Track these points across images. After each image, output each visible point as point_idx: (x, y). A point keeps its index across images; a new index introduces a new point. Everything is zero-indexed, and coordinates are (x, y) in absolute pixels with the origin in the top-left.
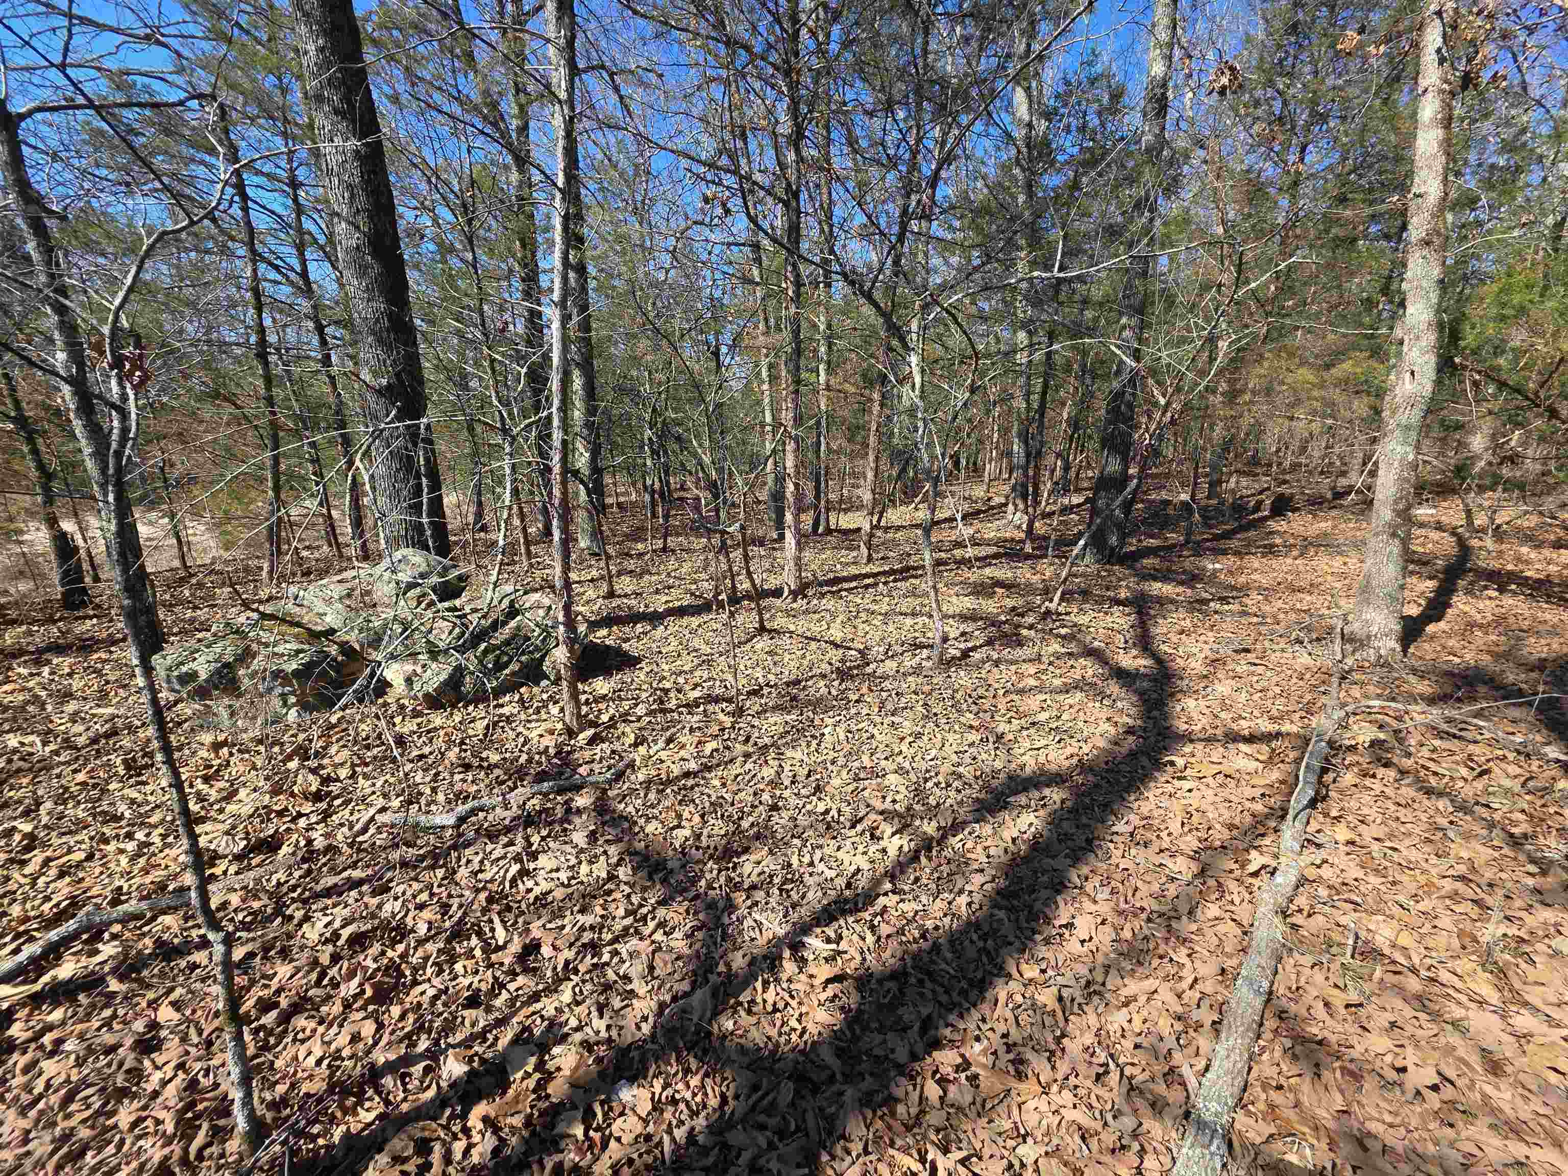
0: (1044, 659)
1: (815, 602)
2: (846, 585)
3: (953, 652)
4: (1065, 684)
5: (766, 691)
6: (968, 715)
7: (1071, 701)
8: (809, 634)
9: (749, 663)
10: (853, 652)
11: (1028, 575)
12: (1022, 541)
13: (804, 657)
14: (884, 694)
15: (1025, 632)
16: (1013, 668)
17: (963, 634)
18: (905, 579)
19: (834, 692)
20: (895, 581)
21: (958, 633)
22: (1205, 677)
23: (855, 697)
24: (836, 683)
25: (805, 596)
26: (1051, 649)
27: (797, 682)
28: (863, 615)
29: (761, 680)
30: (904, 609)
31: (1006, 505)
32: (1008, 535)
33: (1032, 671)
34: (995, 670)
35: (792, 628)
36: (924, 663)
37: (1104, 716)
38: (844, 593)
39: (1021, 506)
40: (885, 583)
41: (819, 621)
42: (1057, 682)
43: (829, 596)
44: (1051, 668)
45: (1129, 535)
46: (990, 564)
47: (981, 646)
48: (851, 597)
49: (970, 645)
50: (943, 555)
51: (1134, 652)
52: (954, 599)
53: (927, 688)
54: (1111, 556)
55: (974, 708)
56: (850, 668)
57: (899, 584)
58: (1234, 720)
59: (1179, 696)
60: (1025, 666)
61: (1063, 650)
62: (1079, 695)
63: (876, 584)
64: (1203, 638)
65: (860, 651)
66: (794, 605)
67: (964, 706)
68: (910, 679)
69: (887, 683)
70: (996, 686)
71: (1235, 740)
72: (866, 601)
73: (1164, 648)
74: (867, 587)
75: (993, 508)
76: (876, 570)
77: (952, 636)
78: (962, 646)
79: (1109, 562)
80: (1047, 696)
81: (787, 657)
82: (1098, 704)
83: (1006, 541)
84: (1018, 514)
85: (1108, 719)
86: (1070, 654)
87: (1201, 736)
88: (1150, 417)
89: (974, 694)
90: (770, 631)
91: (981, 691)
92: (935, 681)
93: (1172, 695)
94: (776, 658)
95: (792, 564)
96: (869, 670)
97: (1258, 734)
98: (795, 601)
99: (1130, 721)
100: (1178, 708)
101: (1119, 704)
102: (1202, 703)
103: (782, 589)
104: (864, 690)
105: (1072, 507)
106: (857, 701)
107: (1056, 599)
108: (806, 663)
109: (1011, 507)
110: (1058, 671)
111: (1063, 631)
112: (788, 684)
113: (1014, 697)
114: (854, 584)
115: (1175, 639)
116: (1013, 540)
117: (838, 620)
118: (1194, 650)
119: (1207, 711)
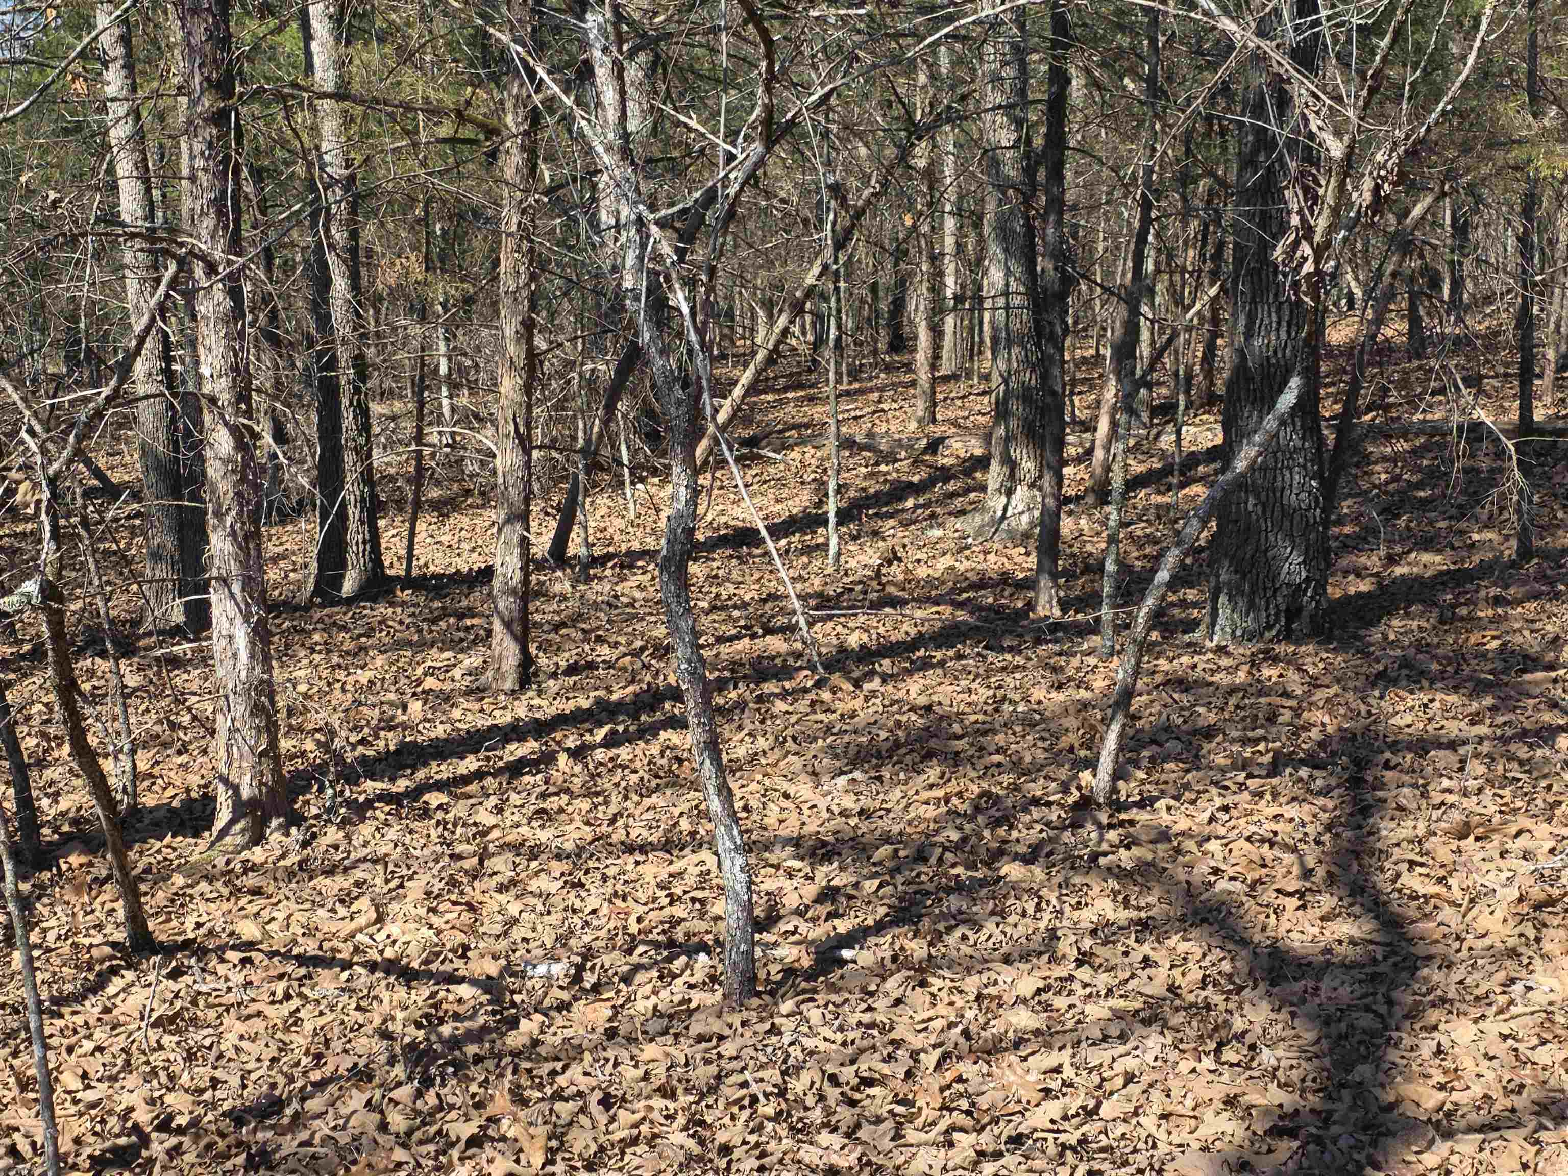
0: (1065, 946)
1: (332, 834)
2: (442, 770)
3: (788, 952)
4: (1118, 1015)
5: (159, 1146)
6: (825, 1138)
7: (1130, 1063)
8: (310, 947)
9: (95, 1066)
10: (464, 991)
11: (1038, 694)
12: (1029, 584)
13: (294, 1021)
14: (565, 1109)
15: (1012, 870)
16: (972, 984)
17: (828, 894)
18: (646, 733)
19: (397, 1121)
20: (611, 742)
21: (810, 891)
22: (1513, 953)
23: (469, 1129)
24: (404, 1093)
25: (295, 819)
26: (1087, 917)
27: (275, 1105)
28: (501, 864)
29: (143, 1116)
30: (639, 832)
31: (982, 463)
32: (993, 564)
33: (1027, 986)
34: (919, 997)
35: (249, 930)
36: (697, 998)
37: (1218, 1092)
38: (434, 799)
39: (1028, 466)
40: (578, 754)
41: (346, 899)
42: (1096, 1011)
43: (381, 811)
44: (1084, 973)
45: (1351, 545)
46: (925, 665)
47: (880, 928)
48: (460, 809)
49: (843, 926)
50: (776, 644)
51: (1327, 901)
52: (803, 789)
53: (703, 1074)
54: (1293, 613)
55: (845, 1114)
56: (455, 1043)
57: (624, 753)
59: (1434, 1015)
60: (1006, 974)
61: (1123, 915)
62: (1154, 1042)
63: (548, 759)
64: (1523, 842)
65: (488, 985)
66: (257, 854)
67: (816, 1116)
68: (650, 1051)
69: (575, 1071)
70: (917, 1042)
72: (510, 817)
73: (1413, 882)
74: (516, 769)
75: (945, 474)
76: (547, 708)
77: (791, 901)
78: (818, 932)
79: (1288, 635)
80: (1064, 1057)
81: (233, 1028)
82: (1208, 1063)
83: (982, 583)
84: (1021, 492)
85: (1230, 1102)
86: (1144, 926)
87: (1476, 1117)
88: (1311, 197)
89: (848, 1074)
90: (168, 950)
91: (869, 1064)
92: (728, 1049)
93: (1414, 1014)
94: (196, 1037)
95: (240, 709)
96: (515, 1039)
98: (257, 838)
99: (1275, 1096)
100: (1427, 1048)
101: (1267, 1057)
102: (1493, 1026)
103: (209, 800)
104: (501, 1102)
105: (1193, 460)
106: (475, 1142)
107: (1106, 764)
108: (299, 1041)
109: (995, 475)
110: (1103, 980)
111: (1125, 858)
112: (238, 1117)
113: (967, 1068)
114: (470, 764)
115: (1444, 854)
116: (1005, 579)
117: (415, 889)
118: (1491, 880)
119: (1500, 1049)
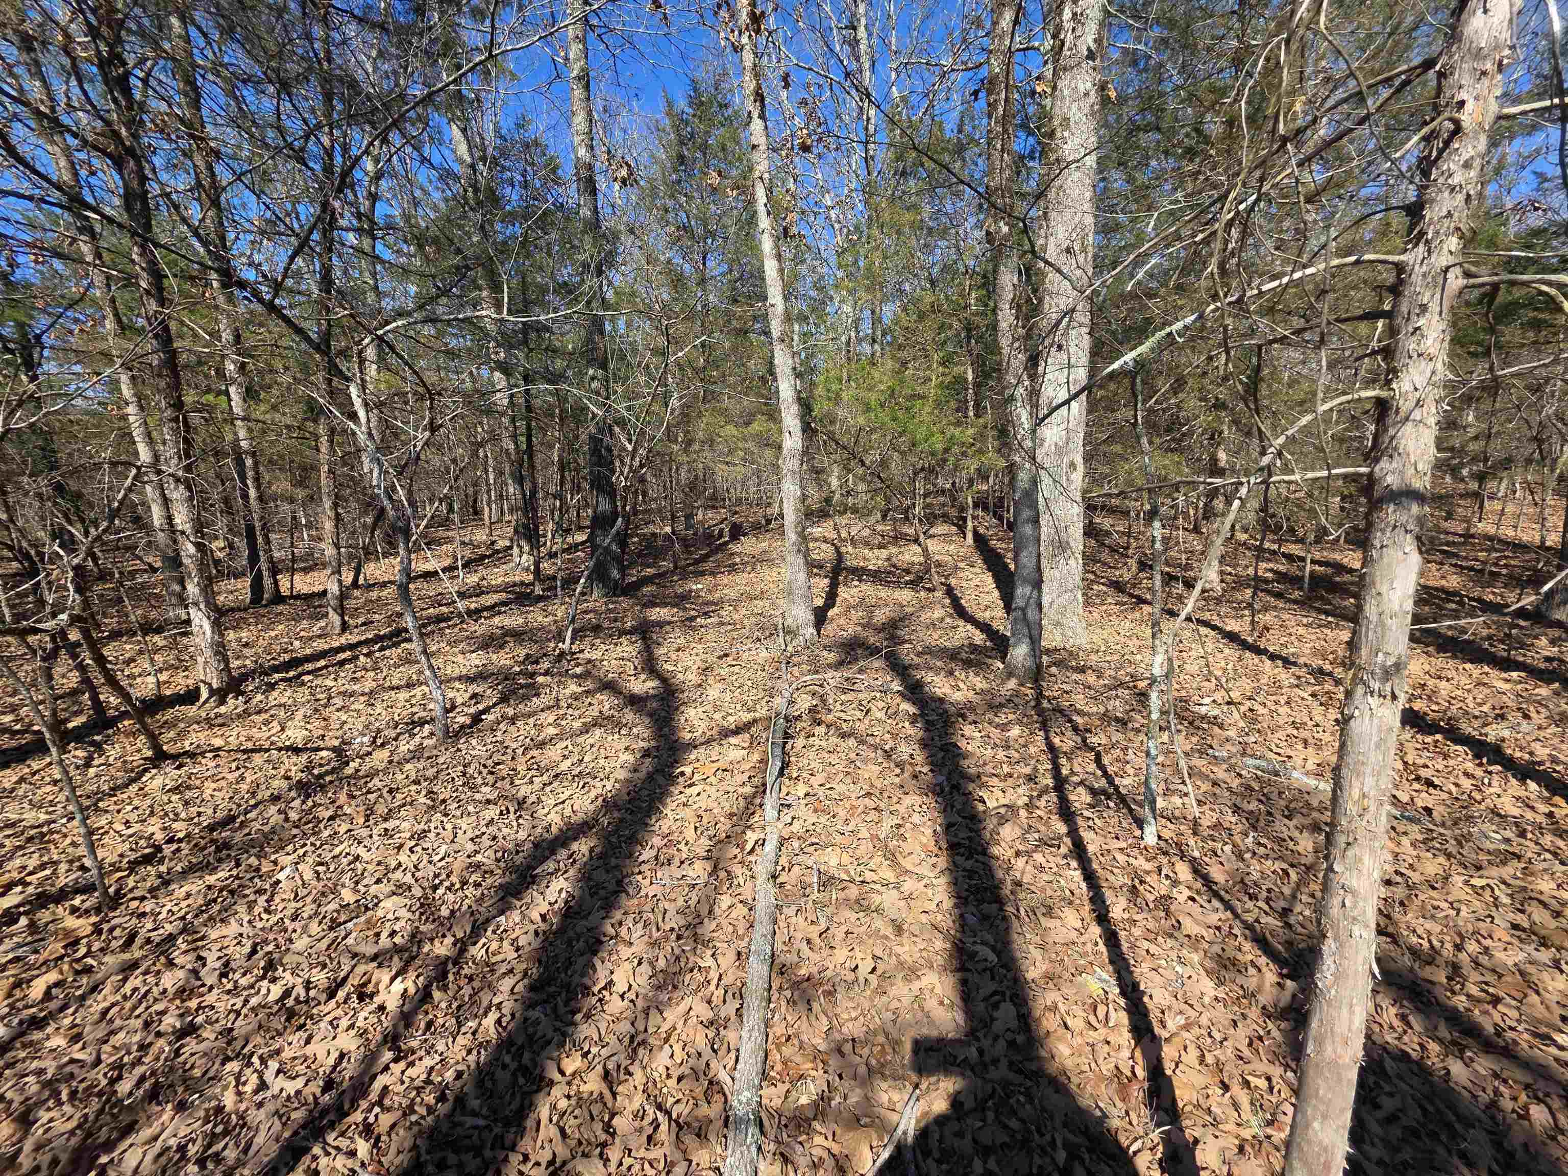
0: (563, 704)
1: (259, 697)
2: (309, 667)
3: (461, 720)
4: (584, 724)
5: (168, 850)
6: (484, 789)
7: (591, 741)
8: (250, 745)
9: (133, 817)
10: (324, 753)
11: (540, 619)
12: (533, 584)
13: (242, 778)
14: (371, 797)
15: (540, 679)
16: (531, 721)
17: (474, 696)
18: (396, 645)
19: (294, 816)
20: (381, 649)
21: (468, 695)
22: (700, 685)
23: (330, 813)
24: (296, 803)
25: (242, 693)
26: (567, 692)
27: (231, 819)
28: (338, 701)
29: (159, 836)
30: (395, 682)
31: (511, 548)
32: (517, 579)
33: (551, 719)
34: (512, 728)
35: (218, 742)
36: (426, 742)
37: (622, 746)
38: (306, 678)
39: (526, 548)
40: (367, 655)
41: (266, 723)
42: (577, 724)
43: (282, 686)
44: (570, 711)
45: (628, 567)
46: (499, 613)
47: (495, 705)
48: (318, 681)
49: (481, 707)
50: (444, 609)
51: (643, 676)
52: (460, 659)
53: (431, 772)
54: (615, 588)
55: (490, 779)
56: (321, 776)
57: (387, 653)
58: (724, 718)
59: (682, 708)
60: (543, 715)
61: (580, 689)
62: (598, 732)
63: (356, 658)
64: (695, 651)
65: (334, 749)
66: (223, 709)
67: (479, 781)
68: (408, 766)
69: (376, 781)
70: (514, 745)
71: (726, 736)
72: (340, 682)
73: (667, 667)
74: (342, 663)
75: (498, 552)
76: (353, 639)
77: (459, 701)
78: (472, 710)
79: (615, 595)
80: (568, 742)
81: (209, 786)
82: (616, 736)
83: (515, 585)
84: (525, 557)
85: (626, 748)
86: (587, 692)
87: (702, 740)
88: (622, 462)
89: (490, 763)
90: (174, 757)
91: (496, 758)
92: (441, 760)
93: (677, 709)
94: (189, 794)
95: (208, 653)
96: (349, 771)
97: (741, 725)
98: (222, 702)
99: (642, 744)
100: (683, 720)
101: (635, 730)
102: (700, 710)
103: (198, 689)
104: (343, 798)
105: (577, 545)
106: (331, 818)
107: (568, 641)
108: (244, 787)
109: (516, 550)
110: (576, 713)
111: (578, 670)
112: (211, 828)
113: (535, 752)
114: (322, 663)
115: (674, 657)
116: (522, 583)
117: (299, 715)
118: (690, 663)
119: (704, 716)
